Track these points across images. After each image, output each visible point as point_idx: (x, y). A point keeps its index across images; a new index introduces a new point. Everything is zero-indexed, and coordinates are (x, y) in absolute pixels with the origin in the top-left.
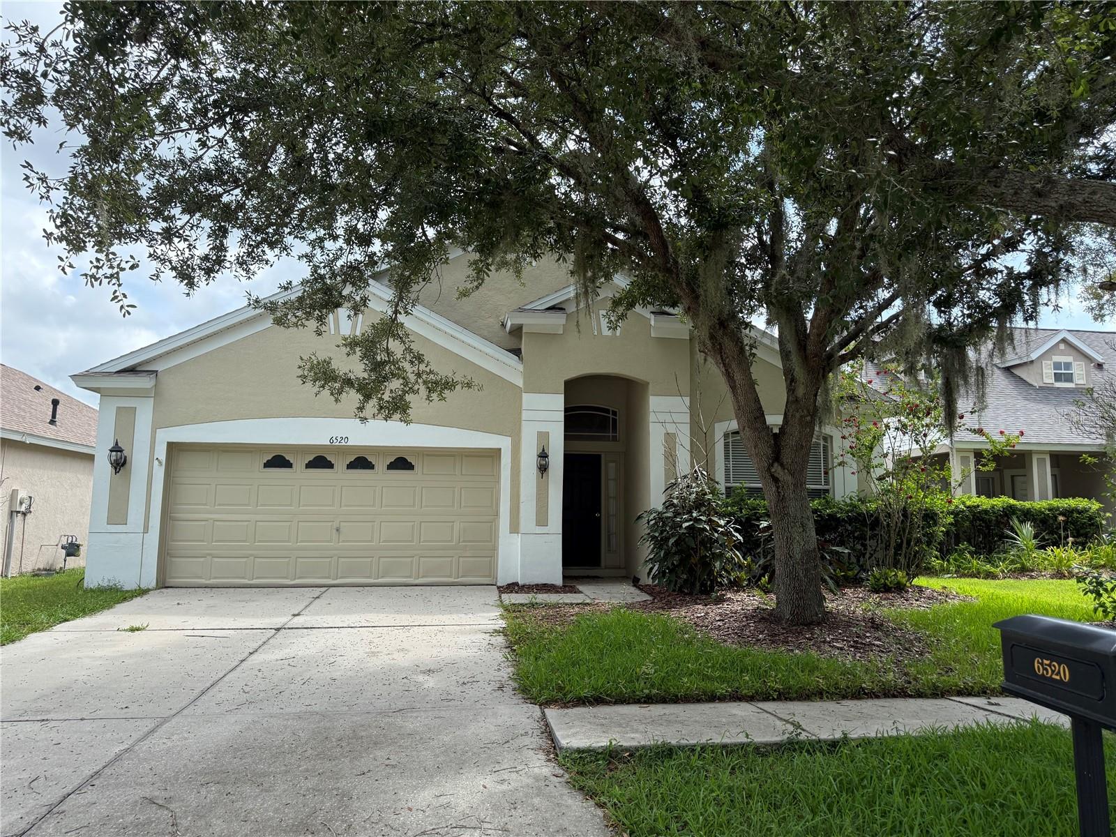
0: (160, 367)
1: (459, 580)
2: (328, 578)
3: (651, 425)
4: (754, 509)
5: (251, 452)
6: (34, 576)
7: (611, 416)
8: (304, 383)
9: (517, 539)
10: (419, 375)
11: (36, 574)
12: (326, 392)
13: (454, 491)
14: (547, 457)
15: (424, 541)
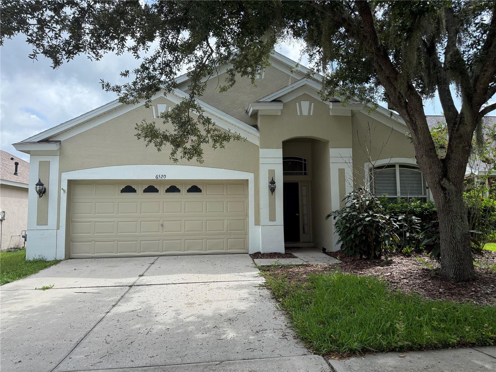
0: (62, 138)
1: (228, 251)
2: (158, 251)
3: (331, 164)
4: (392, 209)
5: (114, 184)
6: (7, 252)
7: (303, 162)
8: (139, 139)
9: (259, 229)
10: (208, 131)
11: (9, 251)
12: (152, 144)
13: (223, 204)
14: (274, 183)
15: (208, 231)
